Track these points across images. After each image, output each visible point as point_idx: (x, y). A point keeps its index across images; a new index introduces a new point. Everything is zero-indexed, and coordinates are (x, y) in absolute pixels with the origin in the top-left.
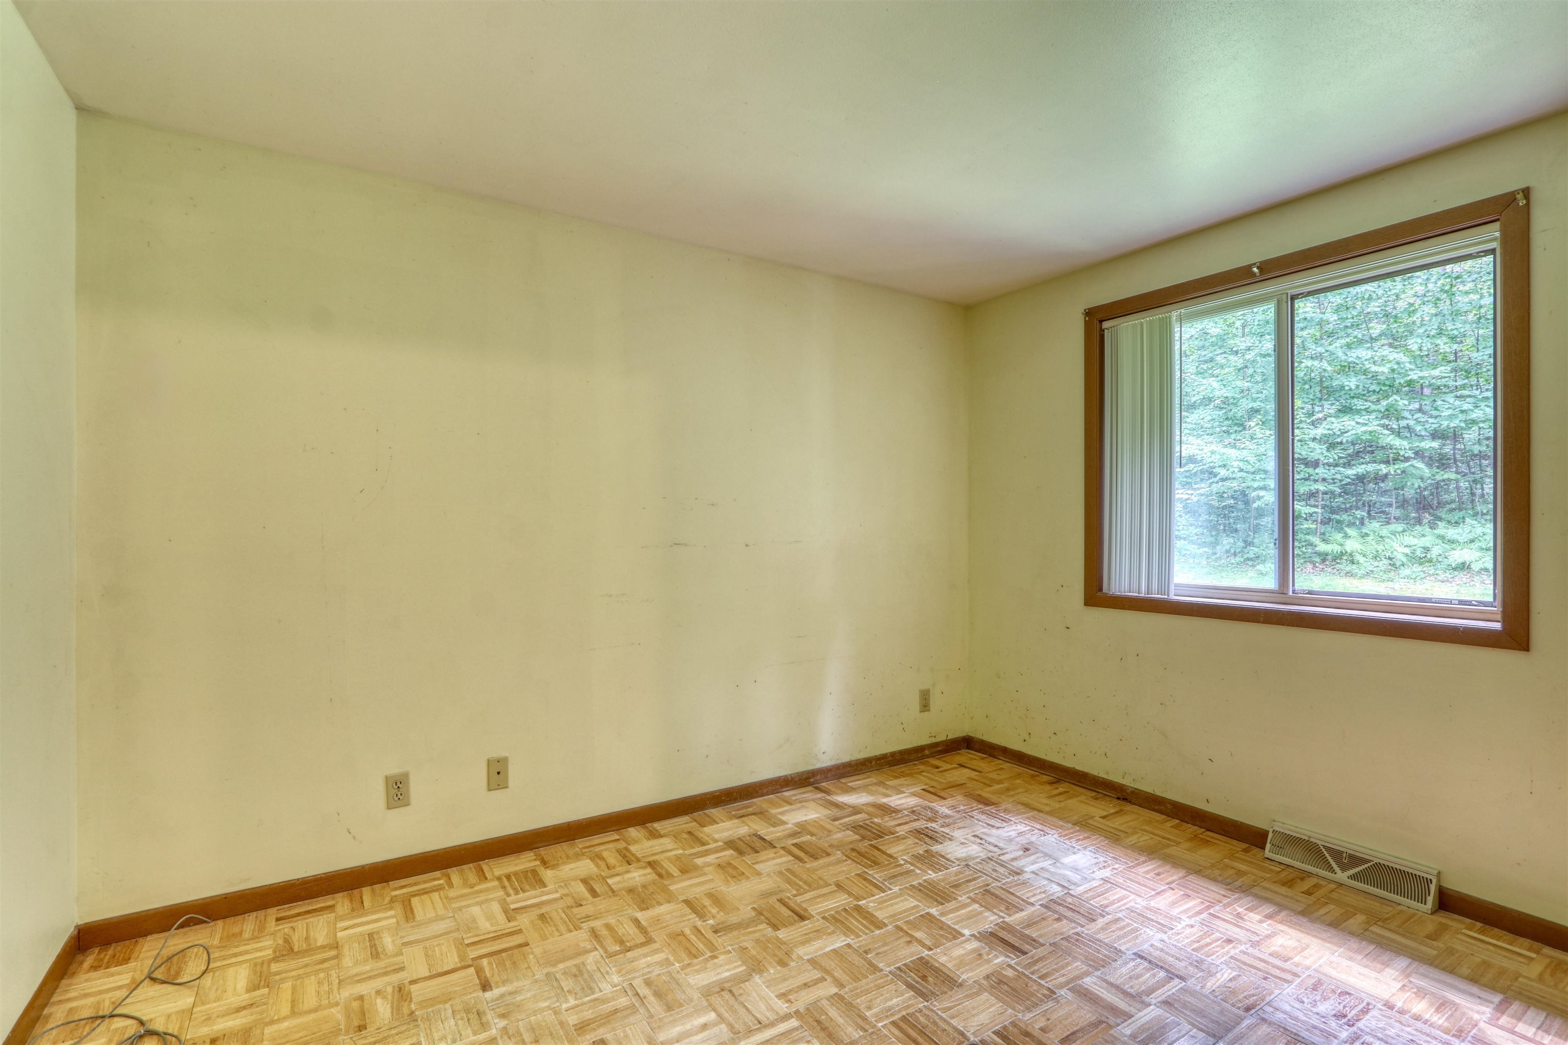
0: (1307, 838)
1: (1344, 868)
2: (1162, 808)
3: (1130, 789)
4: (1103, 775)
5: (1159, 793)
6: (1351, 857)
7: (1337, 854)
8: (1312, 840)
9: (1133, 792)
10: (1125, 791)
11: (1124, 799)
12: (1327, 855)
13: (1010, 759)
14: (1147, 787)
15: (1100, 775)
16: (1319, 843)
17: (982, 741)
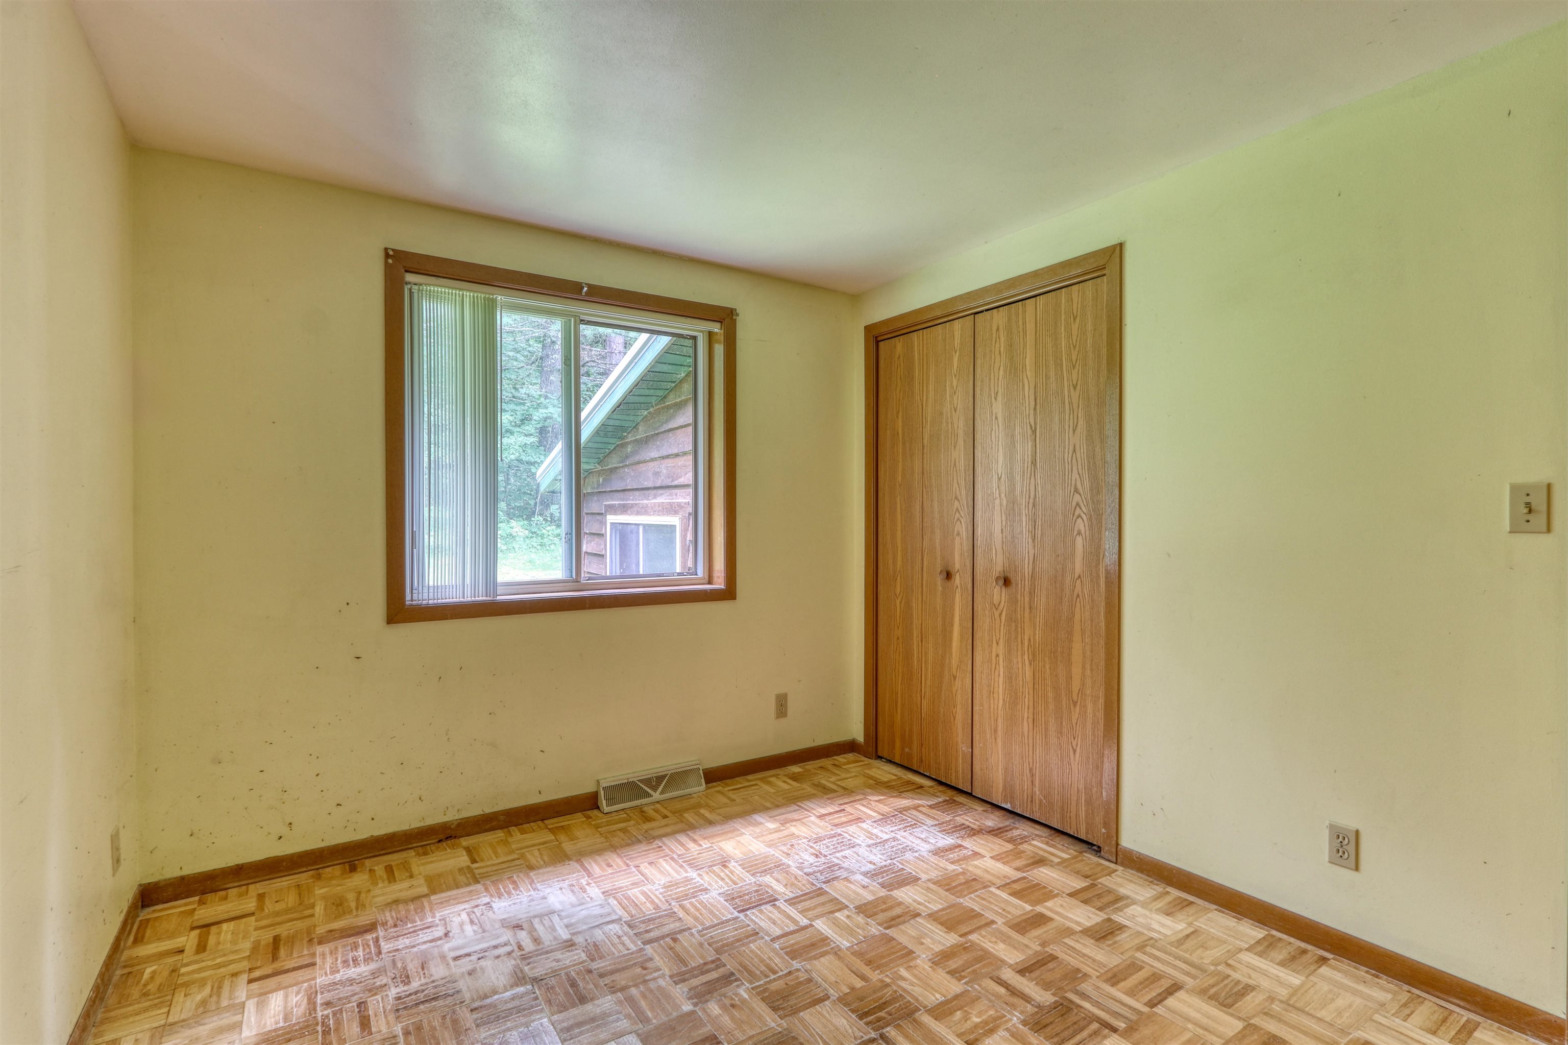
0: (626, 781)
1: (655, 789)
2: (494, 823)
3: (456, 823)
4: (416, 824)
5: (488, 810)
6: (657, 778)
7: (647, 782)
8: (630, 780)
9: (459, 825)
10: (450, 828)
11: (447, 838)
12: (643, 786)
13: (249, 878)
14: (474, 811)
15: (412, 827)
16: (635, 780)
17: (182, 878)
